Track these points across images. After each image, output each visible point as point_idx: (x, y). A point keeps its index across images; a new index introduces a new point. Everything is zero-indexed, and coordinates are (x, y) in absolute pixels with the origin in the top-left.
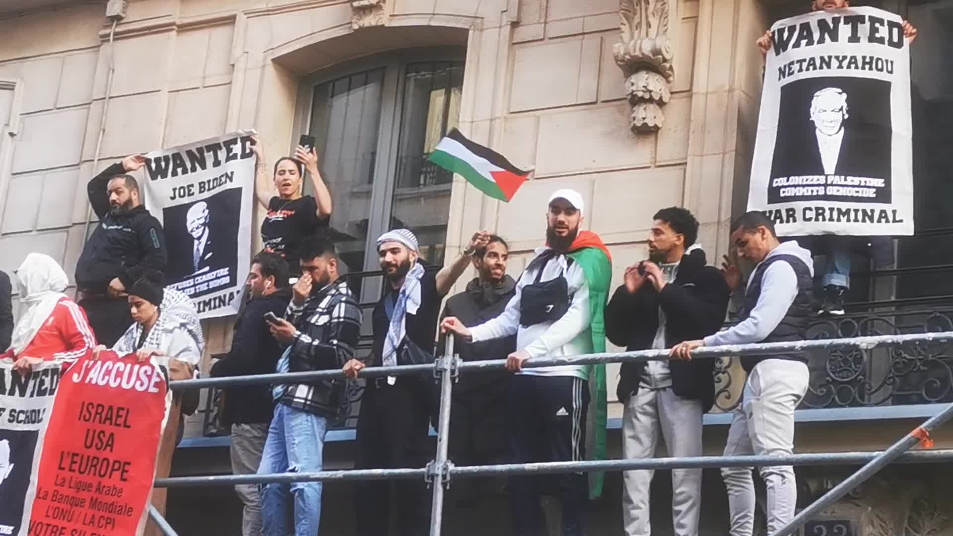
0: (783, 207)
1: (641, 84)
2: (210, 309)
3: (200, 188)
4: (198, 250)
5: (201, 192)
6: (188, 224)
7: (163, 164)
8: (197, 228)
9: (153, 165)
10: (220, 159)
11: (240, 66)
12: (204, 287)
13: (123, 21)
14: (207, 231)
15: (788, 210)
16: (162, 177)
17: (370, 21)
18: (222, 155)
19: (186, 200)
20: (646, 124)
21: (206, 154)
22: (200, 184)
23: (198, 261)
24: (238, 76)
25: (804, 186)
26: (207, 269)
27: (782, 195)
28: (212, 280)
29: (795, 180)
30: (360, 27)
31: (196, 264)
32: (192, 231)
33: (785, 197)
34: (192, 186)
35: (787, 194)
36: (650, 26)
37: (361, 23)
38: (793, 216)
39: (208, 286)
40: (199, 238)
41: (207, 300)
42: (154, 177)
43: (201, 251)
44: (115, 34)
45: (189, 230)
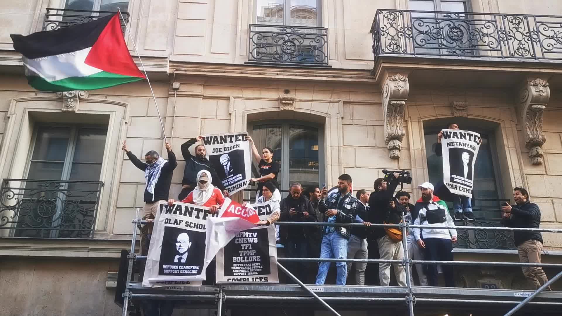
0: (454, 184)
1: (398, 144)
2: (236, 189)
3: (225, 149)
4: (226, 169)
5: (225, 151)
6: (221, 161)
7: (209, 139)
8: (225, 162)
9: (206, 139)
10: (233, 140)
11: (233, 114)
12: (232, 182)
13: (178, 91)
14: (229, 163)
15: (455, 186)
16: (209, 144)
17: (288, 108)
18: (234, 139)
19: (219, 153)
20: (394, 156)
21: (227, 138)
22: (224, 148)
23: (227, 173)
24: (233, 117)
25: (460, 180)
26: (232, 175)
27: (454, 180)
28: (235, 179)
29: (458, 177)
30: (284, 109)
31: (227, 174)
32: (223, 163)
33: (455, 181)
34: (221, 149)
35: (456, 181)
36: (397, 127)
37: (285, 108)
38: (456, 188)
39: (234, 181)
40: (226, 165)
41: (234, 186)
42: (206, 144)
43: (228, 170)
44: (177, 94)
45: (222, 163)
